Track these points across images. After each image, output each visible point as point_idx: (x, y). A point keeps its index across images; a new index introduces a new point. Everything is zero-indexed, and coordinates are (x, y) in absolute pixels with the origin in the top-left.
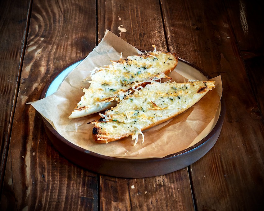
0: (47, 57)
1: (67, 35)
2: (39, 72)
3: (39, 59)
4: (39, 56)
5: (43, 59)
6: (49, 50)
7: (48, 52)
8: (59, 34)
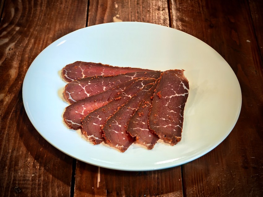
0: (20, 55)
1: (48, 24)
2: (9, 76)
3: (11, 57)
4: (11, 54)
5: (16, 58)
6: (25, 45)
7: (23, 48)
8: (40, 22)
